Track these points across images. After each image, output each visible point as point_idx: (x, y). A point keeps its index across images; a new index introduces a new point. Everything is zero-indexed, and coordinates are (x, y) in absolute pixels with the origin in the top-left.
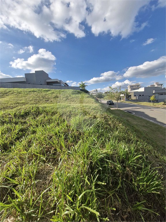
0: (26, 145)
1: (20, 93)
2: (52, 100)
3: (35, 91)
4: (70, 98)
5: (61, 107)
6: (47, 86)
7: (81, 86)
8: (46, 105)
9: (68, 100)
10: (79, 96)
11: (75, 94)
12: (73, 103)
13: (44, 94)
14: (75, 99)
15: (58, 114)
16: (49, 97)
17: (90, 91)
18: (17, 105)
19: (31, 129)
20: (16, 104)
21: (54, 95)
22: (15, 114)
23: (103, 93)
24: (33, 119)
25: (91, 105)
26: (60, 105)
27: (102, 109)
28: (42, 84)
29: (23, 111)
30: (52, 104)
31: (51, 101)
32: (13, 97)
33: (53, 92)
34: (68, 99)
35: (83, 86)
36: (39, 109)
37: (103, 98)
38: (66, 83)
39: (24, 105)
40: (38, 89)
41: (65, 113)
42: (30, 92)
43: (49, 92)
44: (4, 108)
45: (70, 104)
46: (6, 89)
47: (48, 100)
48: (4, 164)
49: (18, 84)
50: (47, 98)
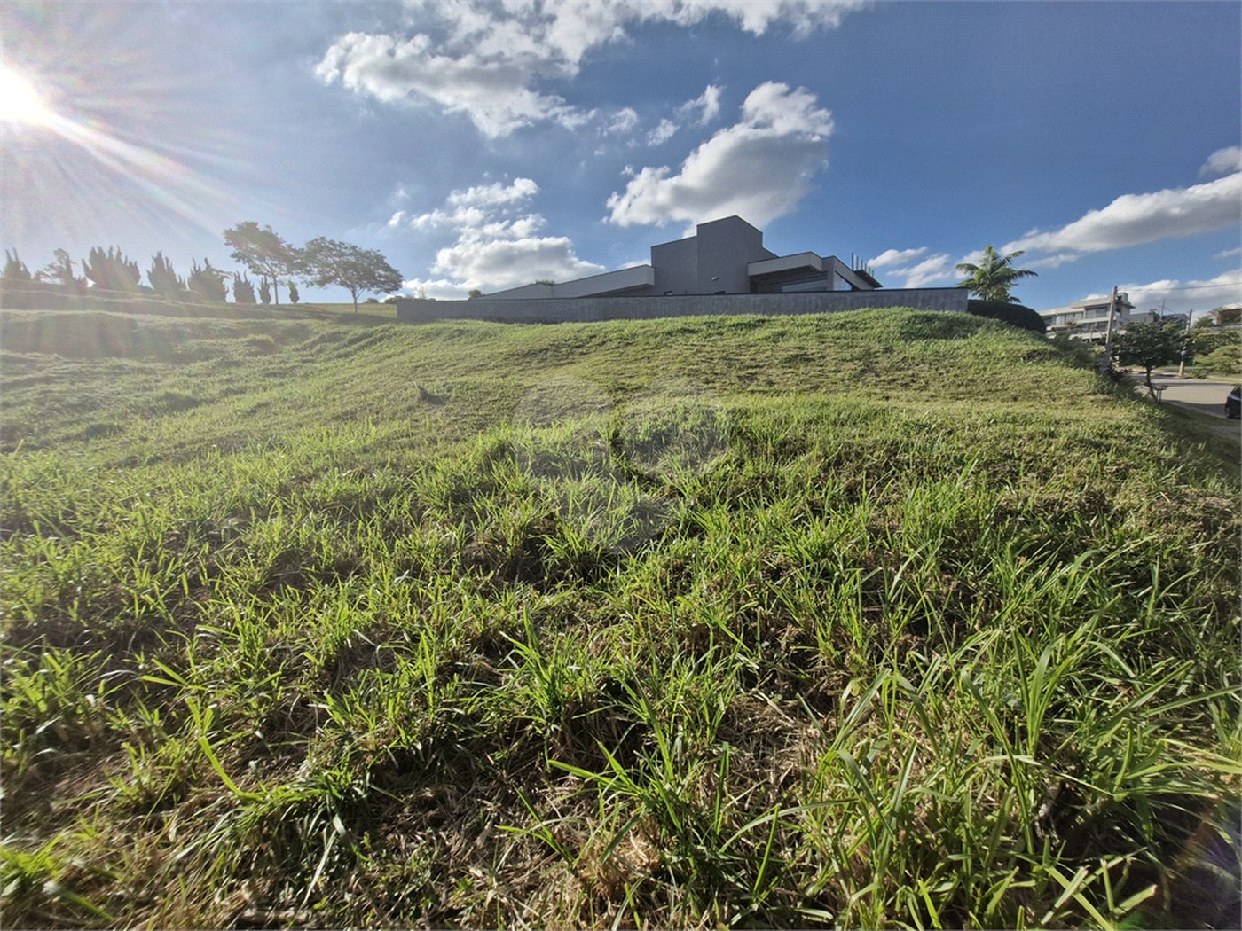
0: (663, 582)
1: (628, 341)
2: (775, 373)
3: (692, 332)
4: (884, 362)
5: (833, 417)
6: (752, 297)
7: (975, 277)
8: (742, 401)
9: (870, 377)
10: (953, 354)
11: (925, 337)
12: (910, 393)
13: (732, 341)
14: (925, 372)
15: (813, 454)
16: (760, 357)
17: (1052, 312)
18: (620, 396)
19: (681, 511)
20: (616, 390)
21: (788, 347)
22: (616, 434)
23: (1195, 318)
24: (685, 467)
25: (1058, 415)
26: (825, 405)
27: (1180, 451)
28: (722, 293)
29: (646, 425)
30: (779, 400)
31: (771, 383)
32: (603, 359)
33: (780, 329)
34: (872, 370)
35: (999, 275)
36: (714, 419)
37: (1188, 362)
38: (861, 274)
39: (646, 396)
40: (706, 318)
41: (859, 456)
42: (670, 333)
43: (761, 333)
44: (573, 407)
45: (885, 404)
46: (580, 325)
47: (752, 377)
48: (587, 631)
49: (622, 300)
50: (747, 363)
